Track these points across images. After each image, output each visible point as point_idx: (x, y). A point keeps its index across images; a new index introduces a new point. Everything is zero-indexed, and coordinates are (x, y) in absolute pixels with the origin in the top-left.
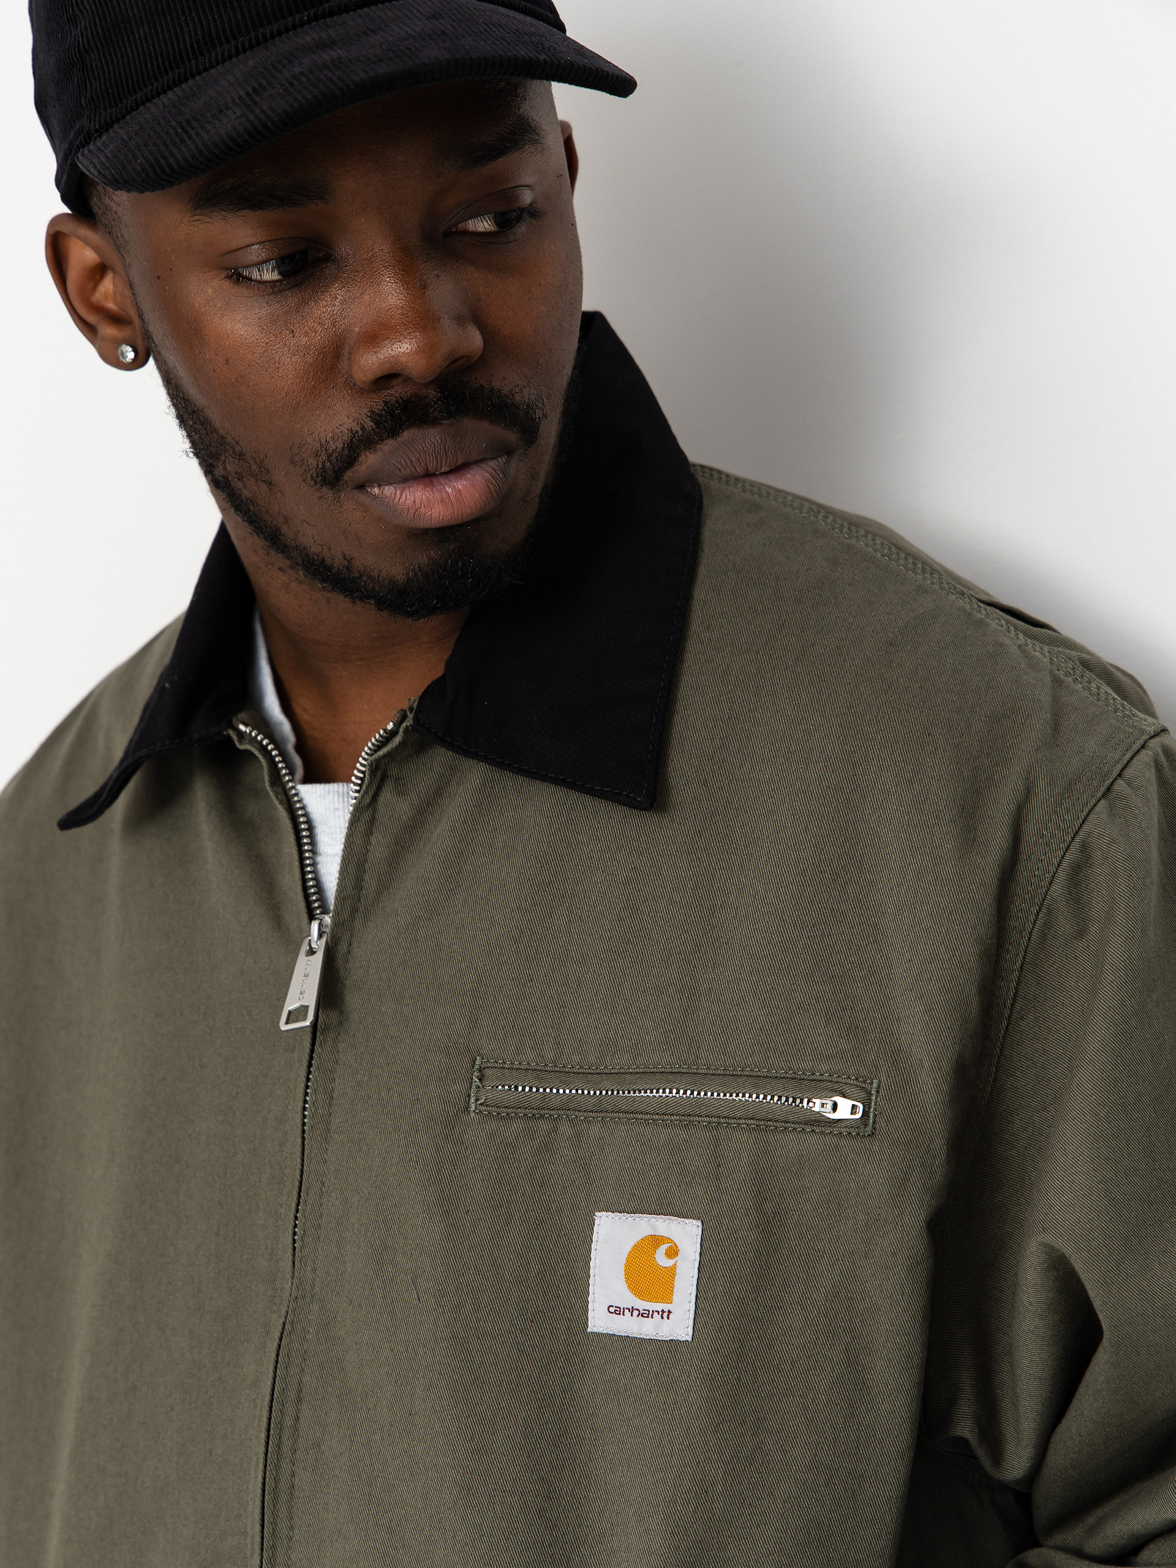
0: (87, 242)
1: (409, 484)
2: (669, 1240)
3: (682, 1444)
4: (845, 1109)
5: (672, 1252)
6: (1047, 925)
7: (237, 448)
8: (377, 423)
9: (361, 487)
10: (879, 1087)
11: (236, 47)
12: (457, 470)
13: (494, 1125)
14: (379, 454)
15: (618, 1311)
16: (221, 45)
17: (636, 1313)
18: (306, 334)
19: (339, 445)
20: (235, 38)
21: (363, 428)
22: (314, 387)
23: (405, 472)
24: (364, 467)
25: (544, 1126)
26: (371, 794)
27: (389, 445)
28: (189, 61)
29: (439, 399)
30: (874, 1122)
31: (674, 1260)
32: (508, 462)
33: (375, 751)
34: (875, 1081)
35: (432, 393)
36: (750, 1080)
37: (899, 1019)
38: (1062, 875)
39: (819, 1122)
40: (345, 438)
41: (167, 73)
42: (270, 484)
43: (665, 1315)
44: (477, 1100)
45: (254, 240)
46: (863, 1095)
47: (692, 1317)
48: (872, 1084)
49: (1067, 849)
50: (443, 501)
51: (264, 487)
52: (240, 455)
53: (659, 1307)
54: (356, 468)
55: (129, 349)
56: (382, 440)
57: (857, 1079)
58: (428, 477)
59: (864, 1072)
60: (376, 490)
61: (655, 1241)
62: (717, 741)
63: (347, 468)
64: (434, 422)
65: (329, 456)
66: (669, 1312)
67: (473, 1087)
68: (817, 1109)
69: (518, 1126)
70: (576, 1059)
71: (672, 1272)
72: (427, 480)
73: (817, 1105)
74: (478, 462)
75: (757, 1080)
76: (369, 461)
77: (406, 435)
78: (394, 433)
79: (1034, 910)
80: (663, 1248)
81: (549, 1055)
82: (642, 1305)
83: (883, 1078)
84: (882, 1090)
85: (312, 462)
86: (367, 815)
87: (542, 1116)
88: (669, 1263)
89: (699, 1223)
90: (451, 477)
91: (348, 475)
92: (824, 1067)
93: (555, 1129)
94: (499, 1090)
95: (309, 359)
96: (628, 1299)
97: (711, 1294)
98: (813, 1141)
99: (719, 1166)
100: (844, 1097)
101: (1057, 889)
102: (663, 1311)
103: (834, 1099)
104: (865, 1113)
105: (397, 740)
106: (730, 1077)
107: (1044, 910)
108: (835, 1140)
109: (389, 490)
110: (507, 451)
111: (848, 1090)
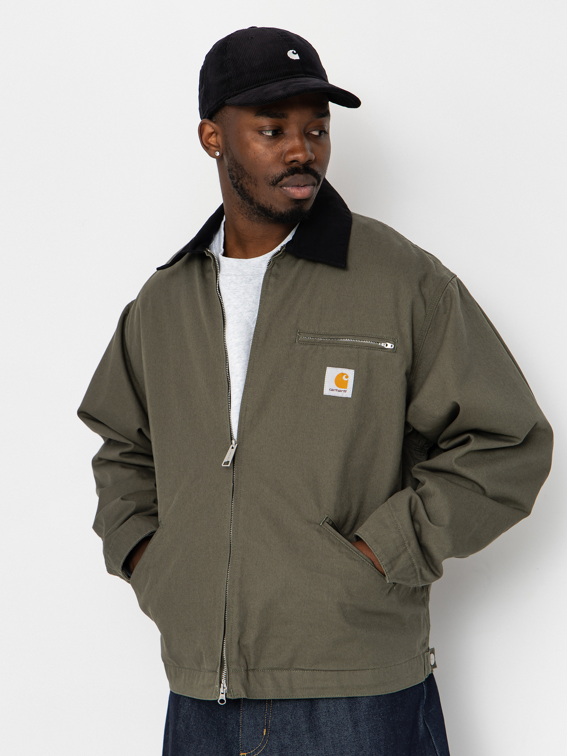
0: (211, 126)
1: (293, 187)
2: (346, 374)
3: (348, 421)
4: (389, 346)
5: (347, 377)
6: (438, 311)
7: (250, 175)
8: (289, 172)
9: (281, 187)
10: (397, 341)
11: (273, 81)
12: (305, 186)
13: (303, 346)
14: (289, 179)
15: (332, 390)
16: (269, 80)
17: (337, 391)
18: (275, 149)
19: (279, 176)
20: (272, 79)
21: (285, 173)
22: (275, 162)
23: (294, 184)
24: (284, 181)
25: (315, 347)
26: (271, 266)
27: (291, 177)
28: (260, 83)
29: (304, 169)
30: (396, 349)
31: (347, 379)
32: (314, 187)
33: (274, 256)
34: (397, 340)
35: (301, 167)
36: (367, 338)
37: (402, 326)
38: (442, 299)
39: (383, 348)
40: (280, 174)
41: (254, 85)
42: (256, 185)
43: (345, 391)
44: (298, 340)
45: (268, 125)
46: (394, 343)
47: (352, 392)
48: (396, 340)
49: (443, 293)
50: (301, 193)
51: (254, 186)
52: (250, 177)
53: (343, 389)
54: (282, 181)
55: (219, 153)
56: (289, 175)
57: (392, 339)
58: (298, 186)
59: (394, 337)
60: (285, 188)
61: (343, 374)
62: (359, 260)
63: (280, 181)
64: (302, 174)
65: (275, 178)
66: (346, 391)
67: (297, 337)
68: (383, 345)
69: (308, 347)
70: (323, 331)
71: (347, 382)
72: (297, 187)
73: (383, 344)
74: (309, 185)
75: (369, 338)
76: (285, 180)
77: (295, 175)
78: (293, 174)
79: (435, 307)
80: (344, 377)
81: (317, 330)
82: (339, 389)
83: (399, 339)
84: (398, 343)
85: (271, 179)
86: (270, 272)
87: (314, 345)
88: (346, 379)
89: (354, 370)
90: (303, 188)
91: (279, 183)
92: (385, 336)
93: (317, 348)
94: (303, 338)
95: (275, 155)
96: (336, 387)
97: (356, 387)
98: (382, 353)
99: (359, 357)
100: (389, 343)
101: (441, 302)
102: (344, 391)
103: (387, 343)
104: (394, 347)
105: (281, 253)
106: (363, 337)
107: (437, 307)
108: (387, 353)
109: (288, 188)
110: (314, 185)
111: (390, 341)
